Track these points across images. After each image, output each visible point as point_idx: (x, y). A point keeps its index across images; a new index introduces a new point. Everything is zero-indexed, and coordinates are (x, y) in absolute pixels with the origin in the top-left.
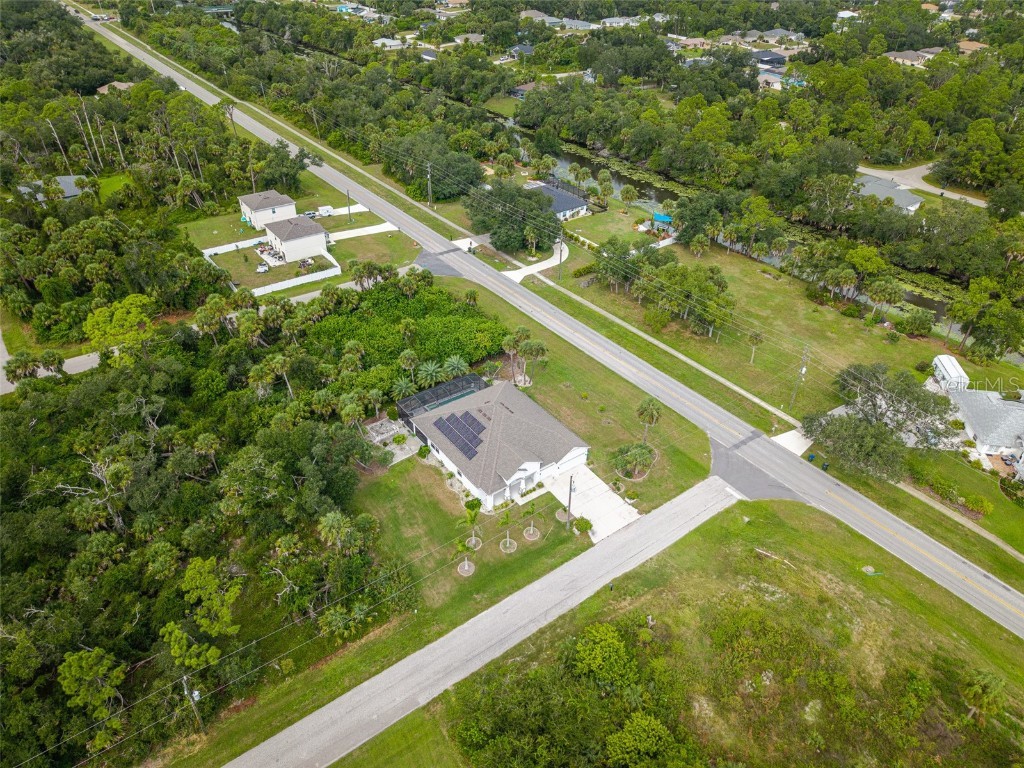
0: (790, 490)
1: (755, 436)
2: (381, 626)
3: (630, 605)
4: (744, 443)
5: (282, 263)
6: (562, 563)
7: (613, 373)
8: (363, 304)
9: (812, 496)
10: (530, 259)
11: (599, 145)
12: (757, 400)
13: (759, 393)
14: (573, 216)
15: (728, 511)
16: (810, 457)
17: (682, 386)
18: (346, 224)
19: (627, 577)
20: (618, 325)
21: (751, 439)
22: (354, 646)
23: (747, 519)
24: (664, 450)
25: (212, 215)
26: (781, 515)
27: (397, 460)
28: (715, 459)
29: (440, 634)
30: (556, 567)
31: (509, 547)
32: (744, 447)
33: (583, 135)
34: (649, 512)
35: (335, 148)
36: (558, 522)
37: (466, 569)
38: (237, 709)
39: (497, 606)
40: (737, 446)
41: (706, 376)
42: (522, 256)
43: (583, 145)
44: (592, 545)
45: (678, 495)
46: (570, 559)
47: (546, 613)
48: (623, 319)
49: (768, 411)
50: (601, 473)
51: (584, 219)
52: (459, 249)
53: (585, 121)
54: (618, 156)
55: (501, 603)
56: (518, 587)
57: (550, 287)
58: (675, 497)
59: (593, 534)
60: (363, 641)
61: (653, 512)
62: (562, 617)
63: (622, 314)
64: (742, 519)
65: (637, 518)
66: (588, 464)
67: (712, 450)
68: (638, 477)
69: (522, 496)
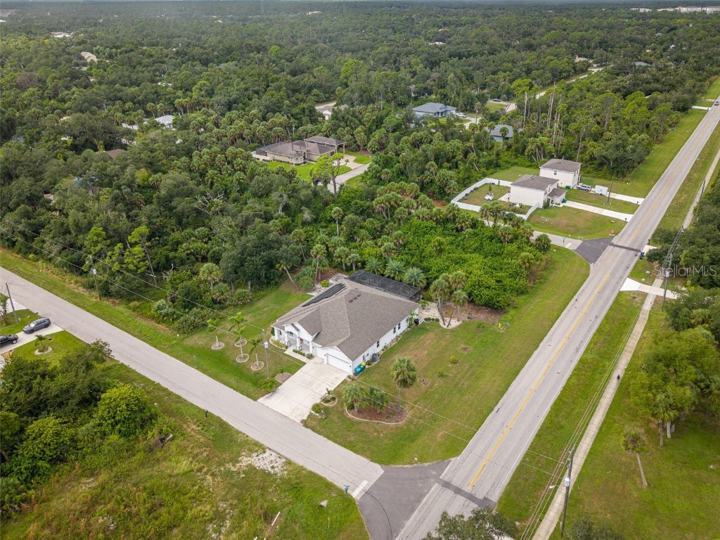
1: (482, 501)
3: (192, 430)
4: (458, 491)
5: (507, 201)
6: (232, 387)
10: (680, 286)
18: (602, 203)
21: (471, 498)
24: (408, 428)
26: (342, 536)
28: (413, 468)
30: (227, 385)
31: (242, 359)
32: (449, 492)
37: (218, 346)
40: (446, 485)
44: (255, 399)
46: (237, 391)
50: (342, 387)
52: (640, 251)
57: (640, 308)
58: (336, 442)
59: (267, 398)
60: (156, 324)
61: (308, 430)
64: (322, 500)
65: (296, 421)
66: (349, 377)
67: (426, 464)
68: (353, 414)
69: (294, 351)
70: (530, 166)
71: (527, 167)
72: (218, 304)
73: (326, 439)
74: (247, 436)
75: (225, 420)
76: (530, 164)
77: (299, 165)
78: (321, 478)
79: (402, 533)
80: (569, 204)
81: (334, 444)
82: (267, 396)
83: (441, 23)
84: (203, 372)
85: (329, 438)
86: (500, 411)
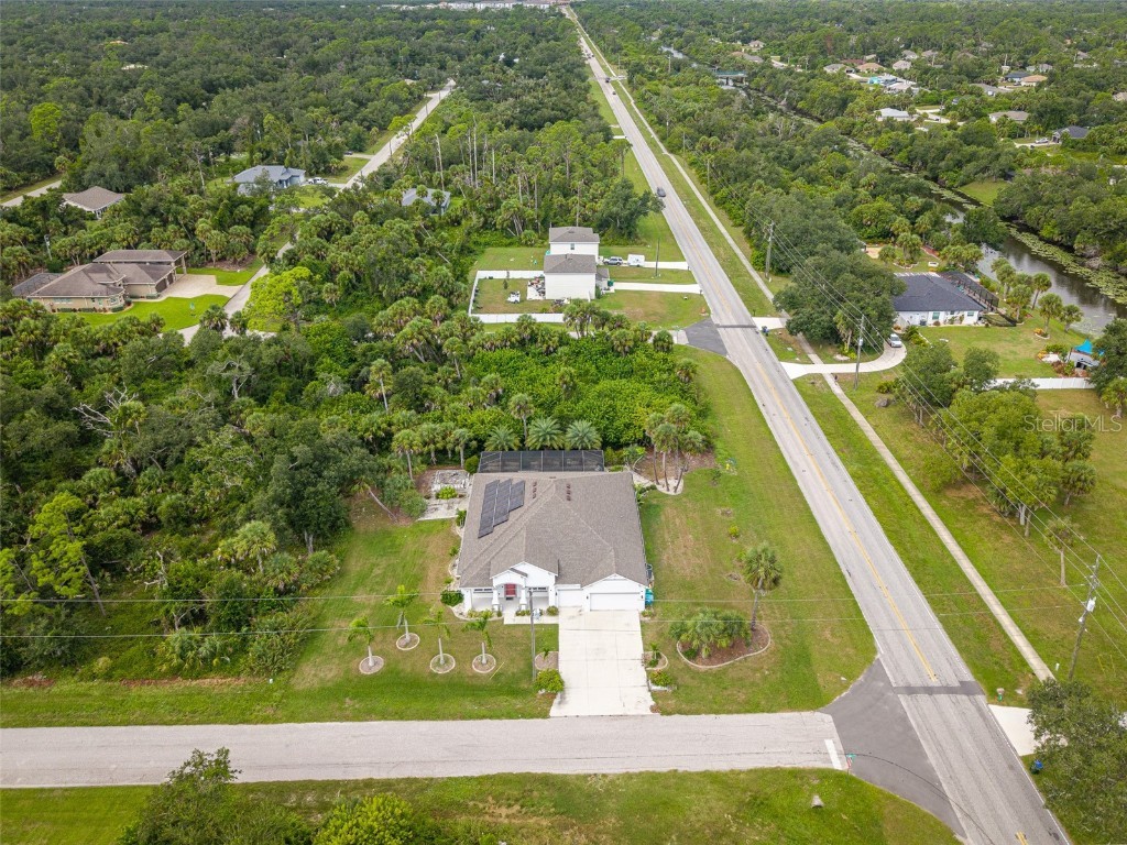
0: (943, 797)
1: (965, 688)
2: (225, 677)
3: (507, 816)
4: (930, 691)
5: (541, 298)
6: (483, 717)
7: (812, 520)
8: (560, 349)
9: (979, 828)
10: (839, 357)
11: (1092, 251)
12: (1020, 641)
13: (1035, 633)
14: (952, 321)
15: (796, 773)
16: (1039, 766)
17: (907, 575)
18: (649, 278)
19: (546, 780)
20: (886, 466)
21: (949, 690)
22: (180, 685)
23: (817, 801)
24: (785, 646)
25: (526, 245)
26: (888, 828)
27: (430, 516)
28: (853, 692)
29: (265, 721)
30: (470, 718)
31: (442, 665)
32: (923, 698)
33: (1072, 235)
34: (669, 714)
35: (717, 205)
36: (530, 666)
37: (371, 664)
38: (32, 684)
39: (356, 724)
40: (911, 691)
41: (962, 574)
42: (830, 351)
43: (1069, 249)
44: (545, 715)
45: (738, 712)
46: (499, 718)
47: (398, 764)
48: (900, 460)
49: (1024, 663)
50: (651, 634)
51: (969, 328)
52: (755, 327)
53: (1079, 216)
54: (1116, 269)
55: (365, 724)
56: (400, 716)
57: (832, 393)
58: (730, 712)
59: (560, 703)
60: (194, 683)
61: (676, 717)
62: (410, 781)
63: (905, 453)
64: (810, 798)
65: (644, 713)
66: (643, 614)
67: (861, 678)
68: (703, 664)
69: (517, 614)
70: (510, 244)
71: (506, 246)
72: (288, 593)
73: (713, 716)
74: (604, 776)
75: (539, 772)
76: (509, 241)
77: (120, 309)
78: (776, 771)
79: (940, 777)
80: (618, 286)
81: (730, 716)
82: (556, 701)
83: (101, 33)
84: (402, 719)
85: (717, 712)
86: (851, 571)
